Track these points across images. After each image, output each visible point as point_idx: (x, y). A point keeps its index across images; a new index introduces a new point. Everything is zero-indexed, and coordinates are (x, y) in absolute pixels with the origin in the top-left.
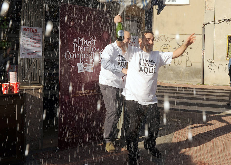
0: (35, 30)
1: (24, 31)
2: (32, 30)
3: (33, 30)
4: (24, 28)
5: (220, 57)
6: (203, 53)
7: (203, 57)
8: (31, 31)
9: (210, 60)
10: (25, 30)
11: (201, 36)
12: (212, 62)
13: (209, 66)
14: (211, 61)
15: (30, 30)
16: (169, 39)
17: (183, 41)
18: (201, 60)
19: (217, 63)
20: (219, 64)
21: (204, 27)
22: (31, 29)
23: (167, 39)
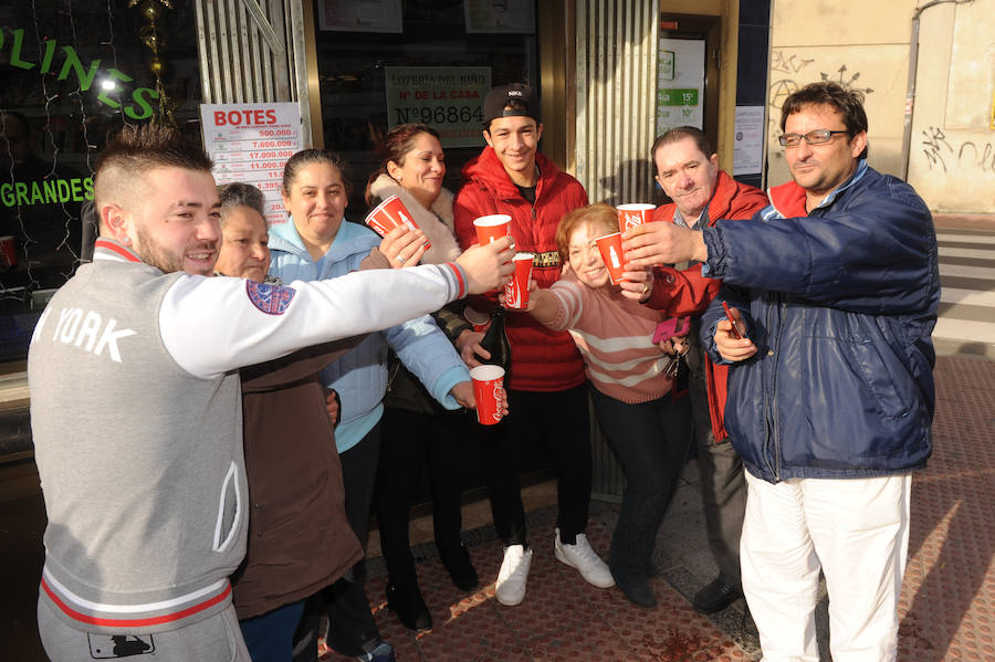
0: (268, 116)
1: (217, 124)
2: (252, 116)
3: (257, 117)
4: (216, 113)
5: (966, 120)
6: (909, 108)
7: (908, 121)
8: (249, 123)
9: (931, 128)
10: (221, 121)
11: (907, 49)
12: (940, 136)
13: (929, 148)
14: (936, 132)
15: (244, 116)
16: (796, 62)
17: (843, 69)
18: (900, 132)
19: (955, 141)
20: (960, 145)
21: (916, 18)
22: (248, 113)
23: (788, 64)
